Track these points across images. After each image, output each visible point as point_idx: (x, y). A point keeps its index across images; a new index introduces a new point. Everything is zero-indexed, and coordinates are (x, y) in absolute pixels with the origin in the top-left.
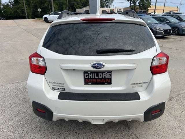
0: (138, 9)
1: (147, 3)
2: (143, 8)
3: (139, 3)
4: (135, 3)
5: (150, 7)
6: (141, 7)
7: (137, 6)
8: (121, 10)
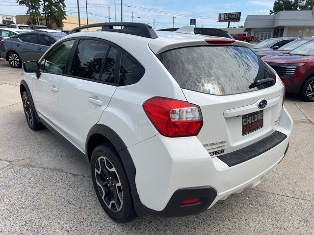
0: (45, 21)
1: (58, 12)
2: (54, 19)
3: (44, 10)
4: (36, 9)
5: (65, 18)
6: (48, 16)
7: (42, 15)
8: (10, 19)
